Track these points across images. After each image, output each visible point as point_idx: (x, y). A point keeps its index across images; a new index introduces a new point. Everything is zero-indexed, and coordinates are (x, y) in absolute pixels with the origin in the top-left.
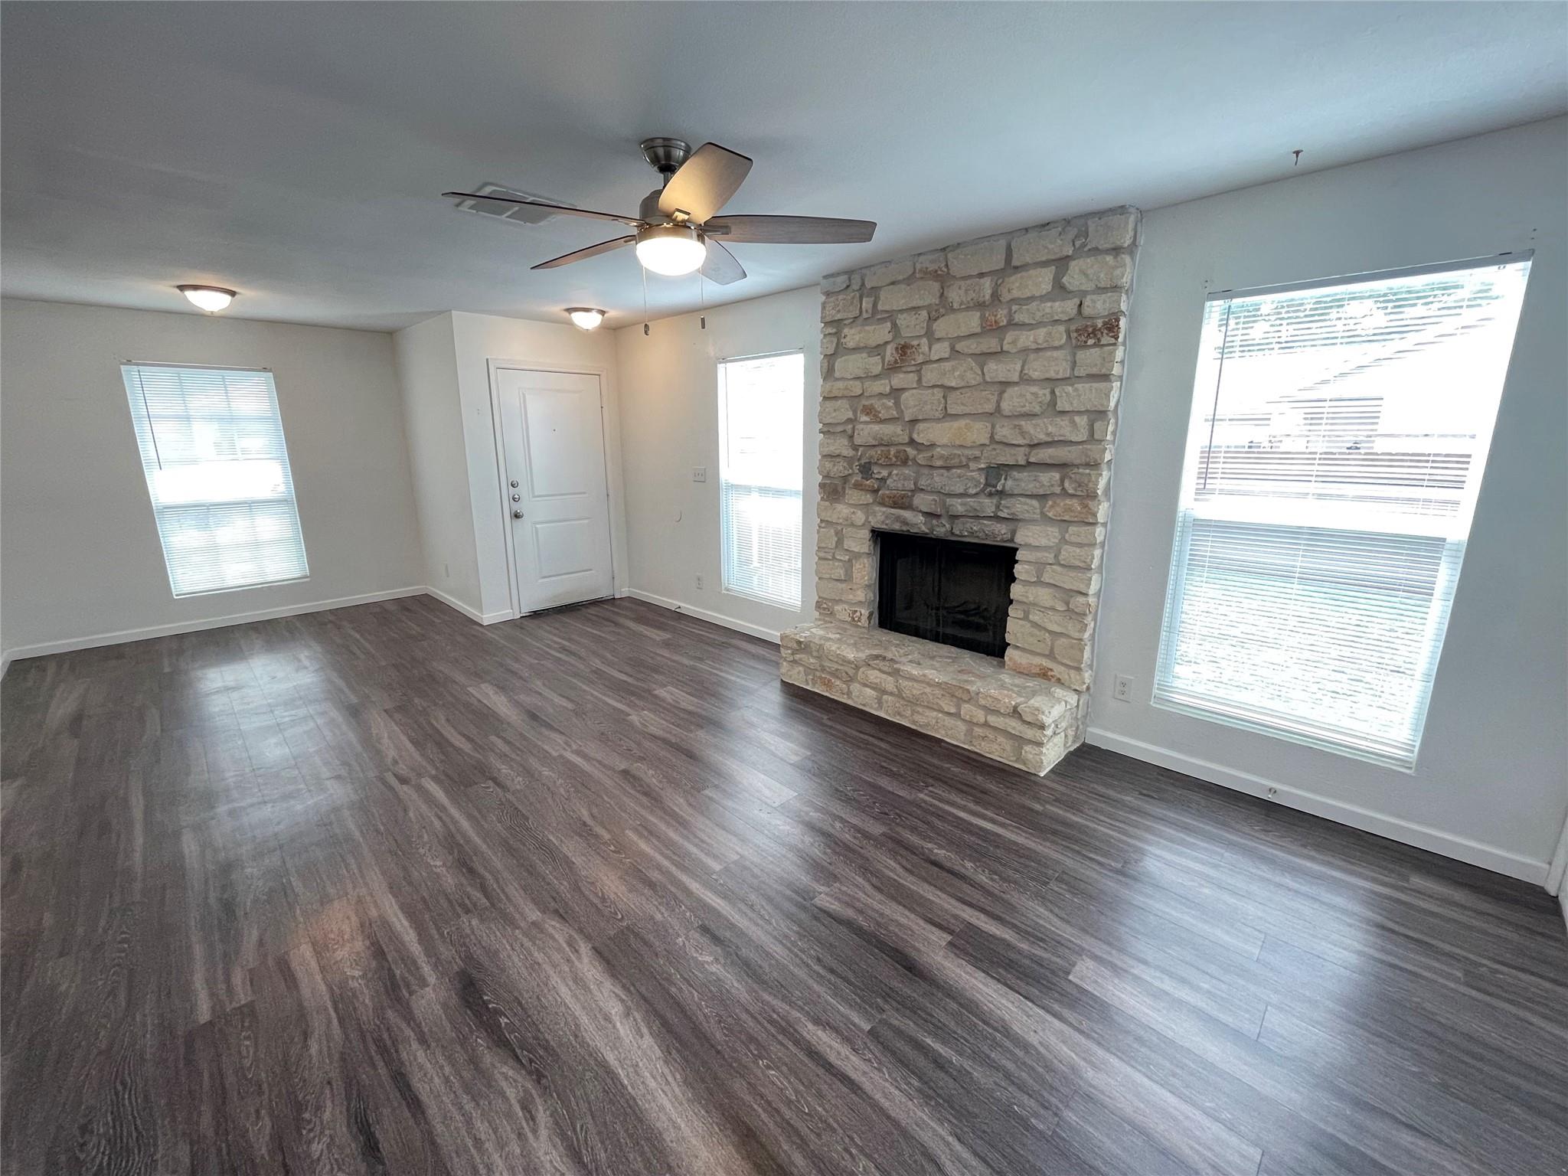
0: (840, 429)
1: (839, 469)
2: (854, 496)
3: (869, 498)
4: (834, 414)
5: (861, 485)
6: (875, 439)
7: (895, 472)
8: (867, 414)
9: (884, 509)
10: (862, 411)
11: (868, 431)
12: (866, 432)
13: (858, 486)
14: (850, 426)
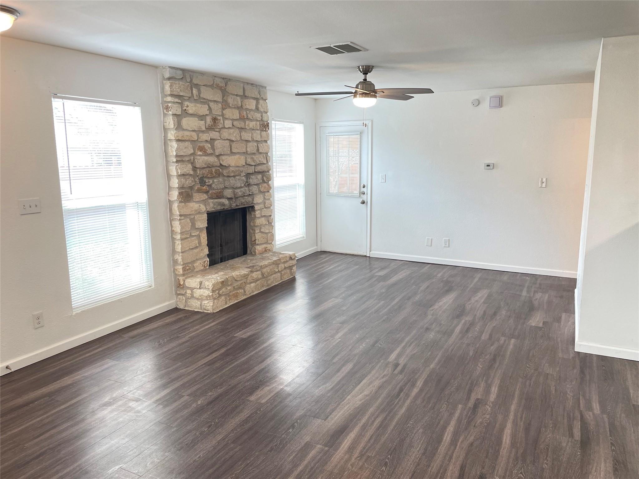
0: (187, 159)
1: (189, 182)
2: (198, 197)
3: (205, 196)
4: (185, 150)
5: (201, 190)
6: (205, 164)
7: (215, 180)
8: (200, 151)
9: (212, 201)
10: (198, 149)
11: (201, 160)
12: (200, 161)
13: (199, 191)
14: (192, 158)
